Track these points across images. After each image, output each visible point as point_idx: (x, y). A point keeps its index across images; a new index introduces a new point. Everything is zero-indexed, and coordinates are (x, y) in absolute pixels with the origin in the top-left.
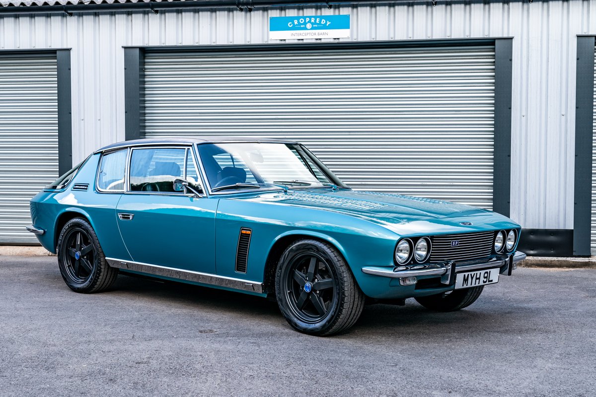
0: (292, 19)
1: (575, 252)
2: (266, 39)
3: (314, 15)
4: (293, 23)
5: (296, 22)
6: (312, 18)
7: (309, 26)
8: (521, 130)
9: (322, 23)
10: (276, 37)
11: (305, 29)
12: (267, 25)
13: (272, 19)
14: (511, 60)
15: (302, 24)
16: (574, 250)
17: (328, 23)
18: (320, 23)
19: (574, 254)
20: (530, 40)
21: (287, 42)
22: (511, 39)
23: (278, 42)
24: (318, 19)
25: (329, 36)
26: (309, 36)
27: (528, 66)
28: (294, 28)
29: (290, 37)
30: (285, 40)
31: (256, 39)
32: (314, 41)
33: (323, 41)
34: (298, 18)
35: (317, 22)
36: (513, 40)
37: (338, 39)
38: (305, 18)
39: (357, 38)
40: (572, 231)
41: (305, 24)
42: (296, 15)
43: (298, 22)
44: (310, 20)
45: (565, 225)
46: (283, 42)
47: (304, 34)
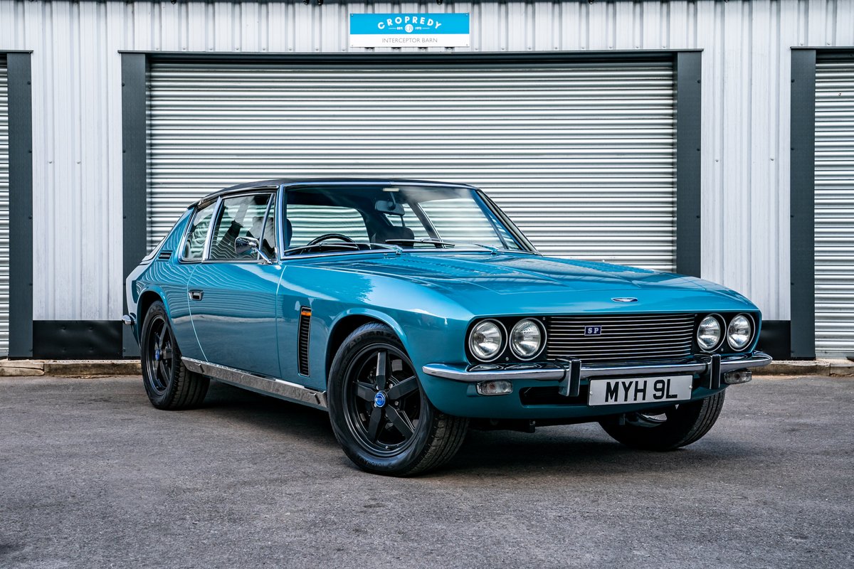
0: (384, 17)
1: (793, 352)
2: (343, 47)
3: (416, 12)
4: (386, 23)
5: (389, 22)
6: (414, 17)
7: (409, 28)
8: (714, 180)
9: (428, 24)
10: (359, 43)
11: (404, 32)
12: (345, 25)
13: (353, 16)
14: (699, 82)
15: (399, 25)
16: (792, 349)
17: (438, 25)
18: (425, 25)
19: (792, 355)
20: (726, 54)
21: (377, 51)
22: (700, 52)
23: (363, 51)
24: (422, 18)
25: (439, 43)
26: (410, 43)
27: (723, 91)
28: (387, 31)
29: (381, 43)
30: (372, 48)
31: (331, 46)
32: (416, 51)
33: (430, 51)
34: (393, 16)
35: (421, 23)
36: (702, 53)
37: (452, 48)
38: (403, 16)
39: (480, 48)
40: (788, 323)
41: (403, 24)
42: (389, 12)
43: (393, 22)
44: (411, 20)
45: (778, 314)
46: (370, 51)
47: (401, 40)
